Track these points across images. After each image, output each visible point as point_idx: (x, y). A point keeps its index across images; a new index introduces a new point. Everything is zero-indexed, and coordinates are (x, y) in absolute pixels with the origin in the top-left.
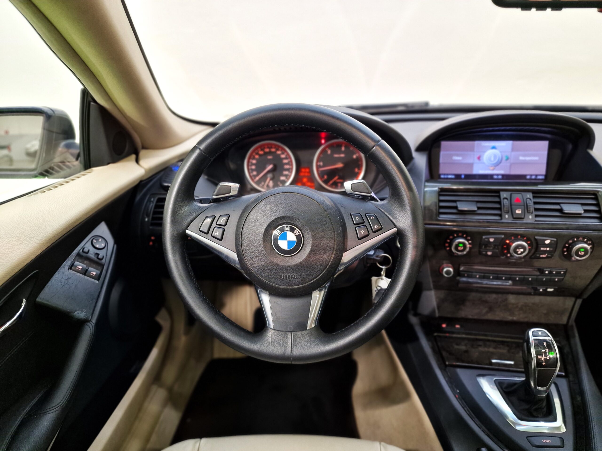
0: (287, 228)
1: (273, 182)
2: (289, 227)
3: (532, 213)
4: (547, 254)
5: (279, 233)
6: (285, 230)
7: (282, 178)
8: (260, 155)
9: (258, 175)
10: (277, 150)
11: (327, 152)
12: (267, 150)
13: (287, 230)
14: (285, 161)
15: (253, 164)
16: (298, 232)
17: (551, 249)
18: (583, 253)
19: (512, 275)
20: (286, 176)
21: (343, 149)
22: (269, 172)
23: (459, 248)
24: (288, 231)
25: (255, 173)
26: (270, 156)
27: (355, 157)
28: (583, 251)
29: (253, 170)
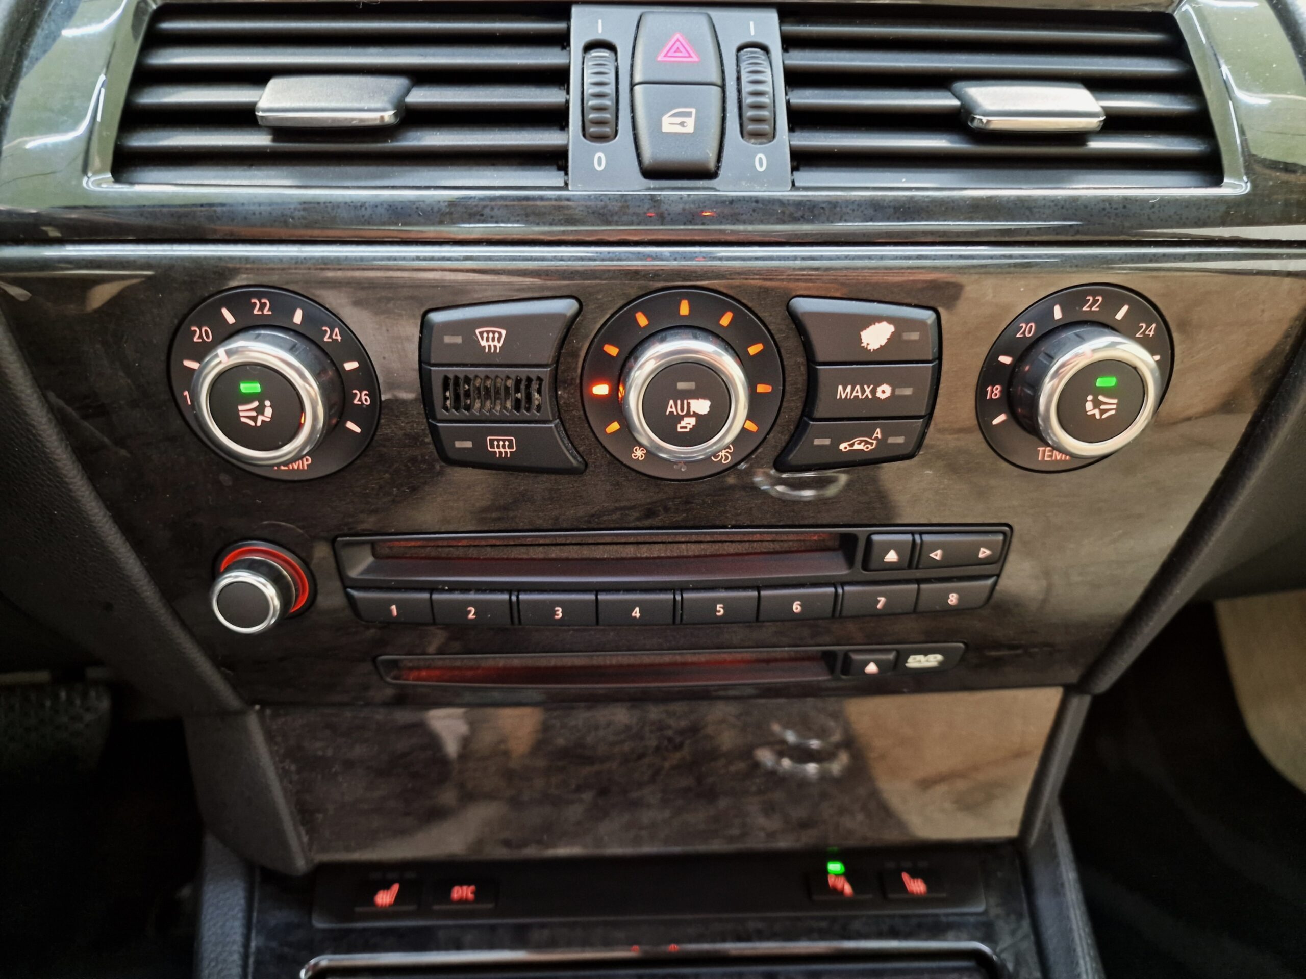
3: (771, 135)
4: (878, 433)
17: (908, 391)
18: (1111, 405)
19: (683, 588)
23: (245, 412)
28: (1108, 392)
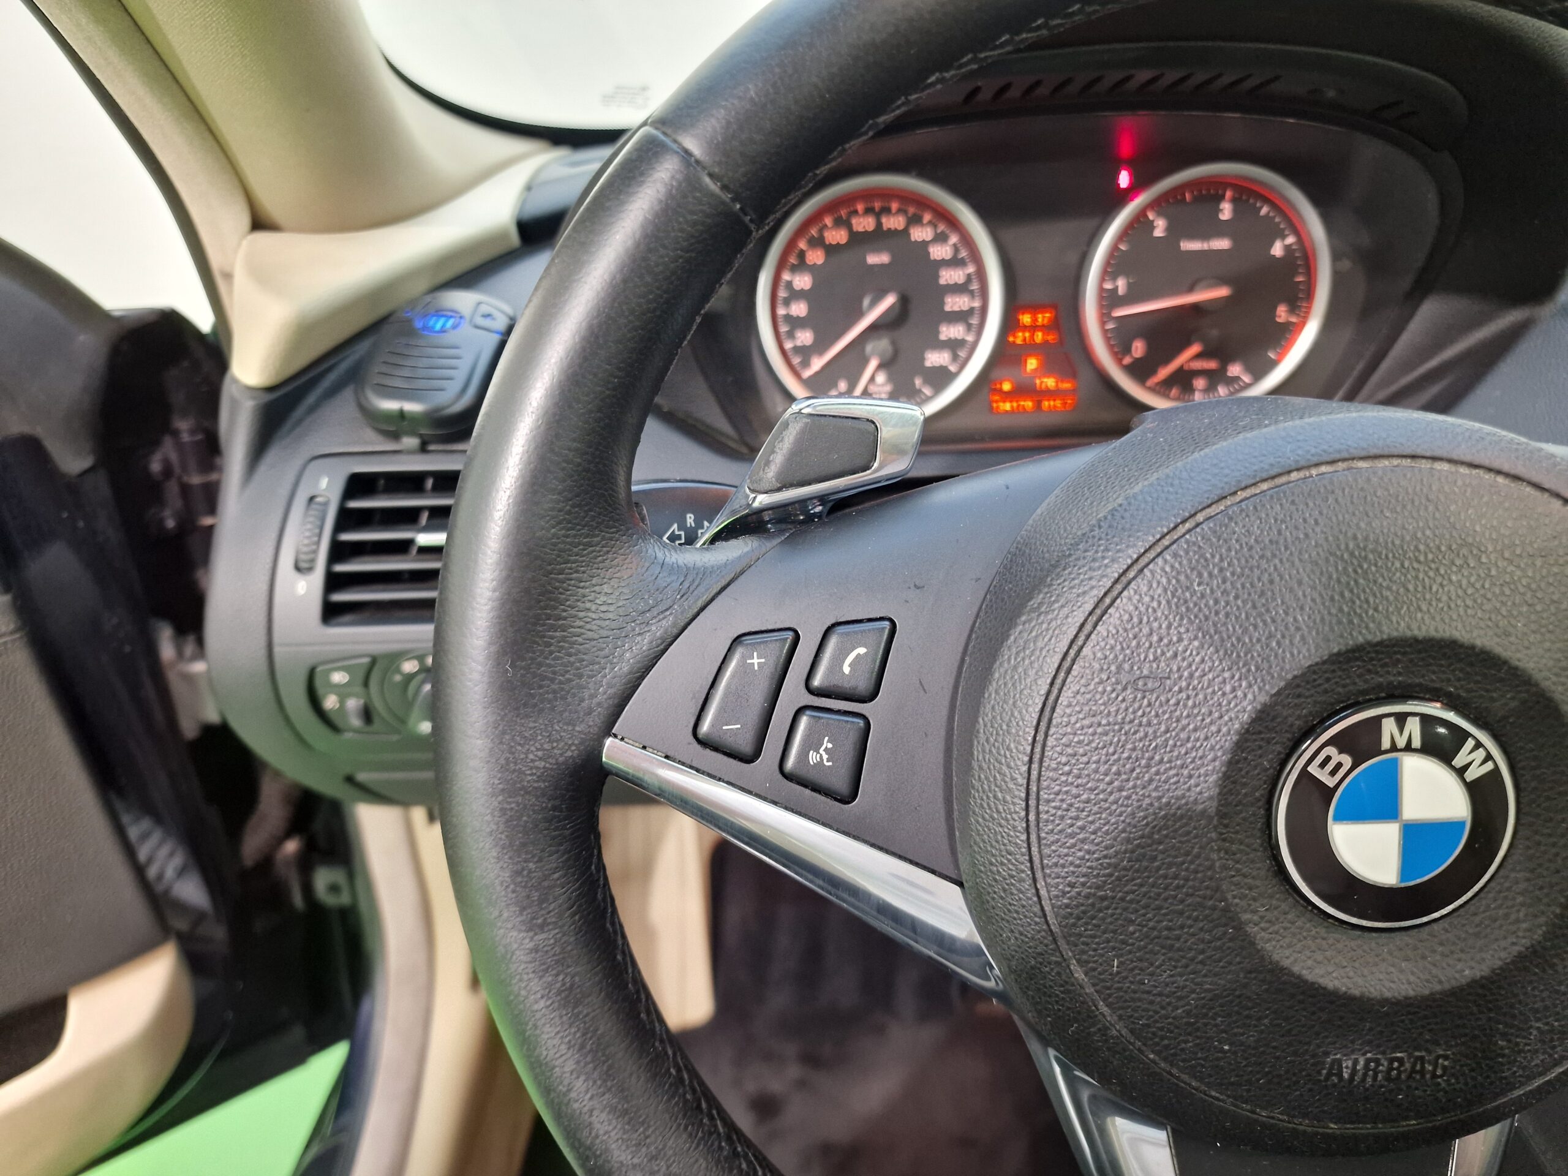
0: (1401, 726)
1: (891, 379)
2: (1414, 726)
5: (1339, 765)
6: (1386, 744)
7: (935, 358)
8: (831, 250)
9: (819, 346)
10: (915, 220)
11: (1151, 226)
12: (864, 223)
13: (1401, 743)
14: (950, 276)
15: (795, 295)
16: (1480, 754)
20: (954, 345)
21: (1226, 211)
22: (874, 328)
24: (1408, 748)
25: (805, 337)
26: (877, 251)
27: (1277, 250)
29: (796, 323)
